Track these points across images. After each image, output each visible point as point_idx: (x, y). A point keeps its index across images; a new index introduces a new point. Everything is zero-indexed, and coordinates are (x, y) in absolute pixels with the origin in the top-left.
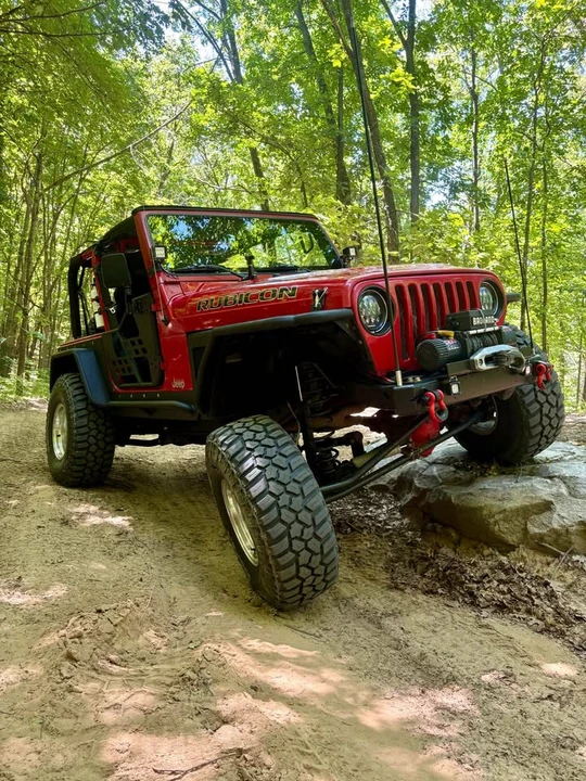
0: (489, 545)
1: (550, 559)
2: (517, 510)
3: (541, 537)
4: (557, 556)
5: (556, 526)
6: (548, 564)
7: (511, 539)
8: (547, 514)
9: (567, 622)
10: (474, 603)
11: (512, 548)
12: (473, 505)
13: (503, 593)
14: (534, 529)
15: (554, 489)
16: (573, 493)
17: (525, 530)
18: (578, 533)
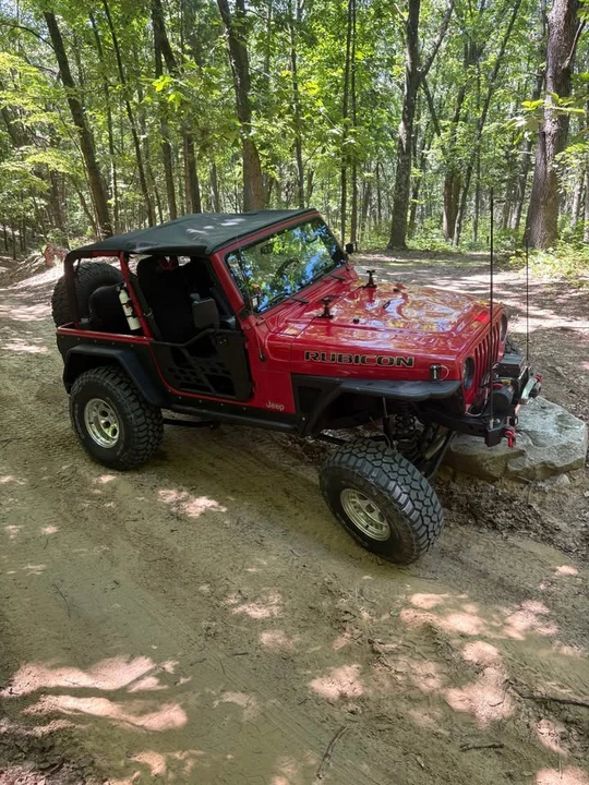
0: (480, 479)
1: (522, 485)
2: (502, 457)
3: (517, 473)
4: (527, 483)
5: (527, 466)
6: (522, 489)
7: (496, 474)
8: (521, 458)
9: (551, 533)
10: (495, 527)
11: (497, 479)
12: (469, 454)
13: (509, 518)
14: (512, 468)
15: (525, 442)
16: (536, 443)
17: (506, 468)
18: (540, 469)
